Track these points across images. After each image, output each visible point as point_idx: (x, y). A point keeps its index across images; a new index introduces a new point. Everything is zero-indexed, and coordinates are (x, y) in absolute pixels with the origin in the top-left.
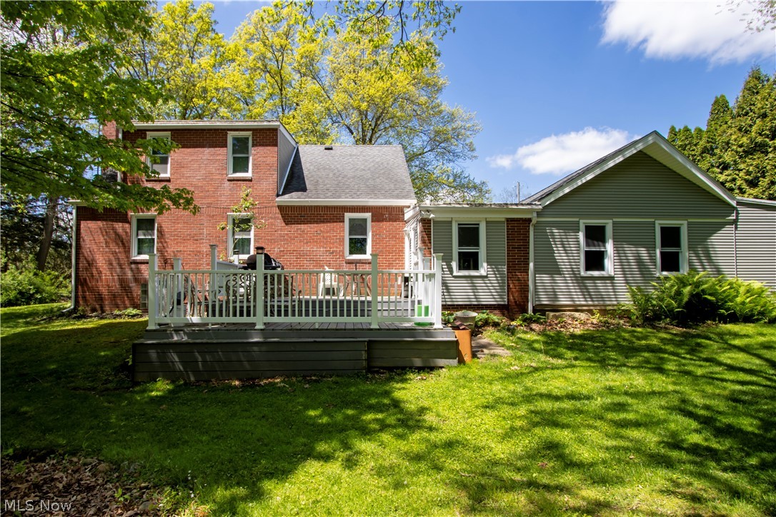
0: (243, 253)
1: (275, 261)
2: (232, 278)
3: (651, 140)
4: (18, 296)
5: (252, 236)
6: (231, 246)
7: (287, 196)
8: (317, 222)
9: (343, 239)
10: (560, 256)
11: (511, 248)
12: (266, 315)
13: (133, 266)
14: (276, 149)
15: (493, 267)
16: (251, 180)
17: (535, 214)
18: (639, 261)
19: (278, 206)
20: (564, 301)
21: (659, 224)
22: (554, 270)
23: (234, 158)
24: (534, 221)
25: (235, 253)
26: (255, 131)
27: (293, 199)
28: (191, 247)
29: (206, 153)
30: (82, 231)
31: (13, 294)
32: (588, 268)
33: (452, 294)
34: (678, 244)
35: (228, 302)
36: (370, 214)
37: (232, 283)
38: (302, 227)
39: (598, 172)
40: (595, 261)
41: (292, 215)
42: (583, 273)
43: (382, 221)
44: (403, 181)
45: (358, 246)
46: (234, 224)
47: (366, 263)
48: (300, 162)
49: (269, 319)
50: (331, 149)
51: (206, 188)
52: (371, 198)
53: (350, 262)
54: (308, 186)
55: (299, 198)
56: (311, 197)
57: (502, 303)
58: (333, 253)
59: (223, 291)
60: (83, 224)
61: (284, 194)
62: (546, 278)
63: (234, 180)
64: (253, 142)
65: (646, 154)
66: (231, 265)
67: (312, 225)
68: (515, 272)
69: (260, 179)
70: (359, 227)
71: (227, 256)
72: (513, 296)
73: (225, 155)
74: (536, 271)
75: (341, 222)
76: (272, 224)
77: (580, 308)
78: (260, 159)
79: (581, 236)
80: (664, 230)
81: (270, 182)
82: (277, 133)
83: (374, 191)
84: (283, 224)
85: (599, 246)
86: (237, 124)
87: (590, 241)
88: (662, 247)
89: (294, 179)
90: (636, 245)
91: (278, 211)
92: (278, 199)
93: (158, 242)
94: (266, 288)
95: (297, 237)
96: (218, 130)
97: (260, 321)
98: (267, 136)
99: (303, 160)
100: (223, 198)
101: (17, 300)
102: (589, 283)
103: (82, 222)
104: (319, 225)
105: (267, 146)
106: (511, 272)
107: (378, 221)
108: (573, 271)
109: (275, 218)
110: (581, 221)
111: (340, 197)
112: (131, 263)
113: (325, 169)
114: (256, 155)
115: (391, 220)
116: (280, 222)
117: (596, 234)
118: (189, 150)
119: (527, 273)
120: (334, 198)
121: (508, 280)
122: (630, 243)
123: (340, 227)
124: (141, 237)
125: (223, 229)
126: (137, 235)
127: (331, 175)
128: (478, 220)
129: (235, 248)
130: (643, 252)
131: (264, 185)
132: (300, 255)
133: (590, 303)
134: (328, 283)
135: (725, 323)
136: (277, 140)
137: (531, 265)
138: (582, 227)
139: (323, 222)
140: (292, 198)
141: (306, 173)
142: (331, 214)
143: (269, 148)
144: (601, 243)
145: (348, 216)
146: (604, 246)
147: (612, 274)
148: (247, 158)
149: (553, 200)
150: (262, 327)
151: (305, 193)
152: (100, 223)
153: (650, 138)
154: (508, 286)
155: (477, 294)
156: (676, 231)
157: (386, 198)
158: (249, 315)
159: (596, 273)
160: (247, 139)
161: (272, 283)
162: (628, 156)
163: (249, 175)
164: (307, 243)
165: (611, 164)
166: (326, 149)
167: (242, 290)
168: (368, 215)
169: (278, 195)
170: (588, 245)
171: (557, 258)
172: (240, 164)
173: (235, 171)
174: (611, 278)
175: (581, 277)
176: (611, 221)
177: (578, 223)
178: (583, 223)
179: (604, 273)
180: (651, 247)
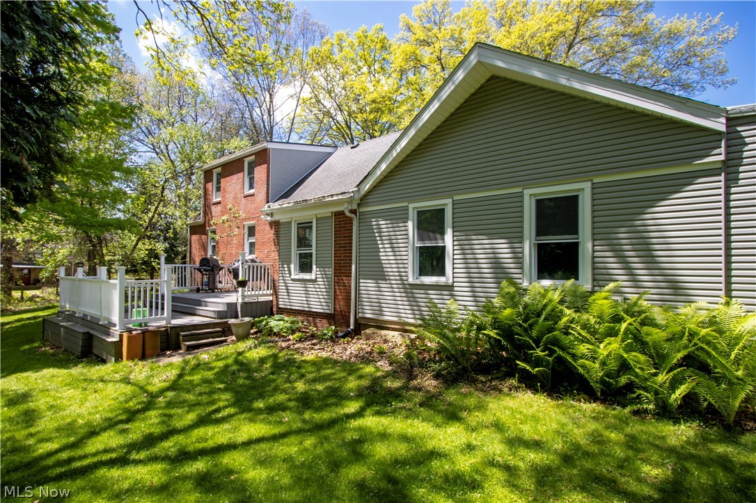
5: (255, 240)
10: (386, 256)
11: (337, 247)
15: (322, 269)
16: (253, 195)
17: (347, 205)
18: (497, 265)
20: (389, 316)
21: (532, 194)
22: (379, 275)
28: (228, 250)
32: (424, 272)
33: (291, 298)
34: (572, 229)
40: (432, 260)
42: (412, 280)
57: (328, 312)
62: (371, 284)
63: (246, 196)
68: (341, 276)
72: (339, 305)
73: (243, 177)
74: (361, 274)
77: (407, 328)
79: (411, 225)
81: (263, 194)
85: (436, 239)
87: (424, 233)
90: (491, 235)
93: (217, 248)
100: (242, 212)
102: (419, 294)
106: (337, 276)
108: (400, 276)
110: (411, 206)
116: (268, 228)
117: (431, 223)
119: (350, 277)
121: (335, 286)
122: (479, 233)
126: (211, 243)
128: (310, 217)
130: (503, 248)
137: (353, 267)
138: (412, 214)
144: (438, 236)
146: (443, 239)
147: (453, 281)
152: (197, 236)
153: (472, 57)
154: (335, 292)
155: (308, 299)
156: (570, 203)
159: (432, 280)
162: (444, 97)
165: (426, 117)
170: (421, 239)
171: (382, 258)
174: (450, 287)
175: (409, 285)
176: (450, 201)
177: (406, 208)
178: (413, 207)
179: (441, 280)
180: (515, 237)
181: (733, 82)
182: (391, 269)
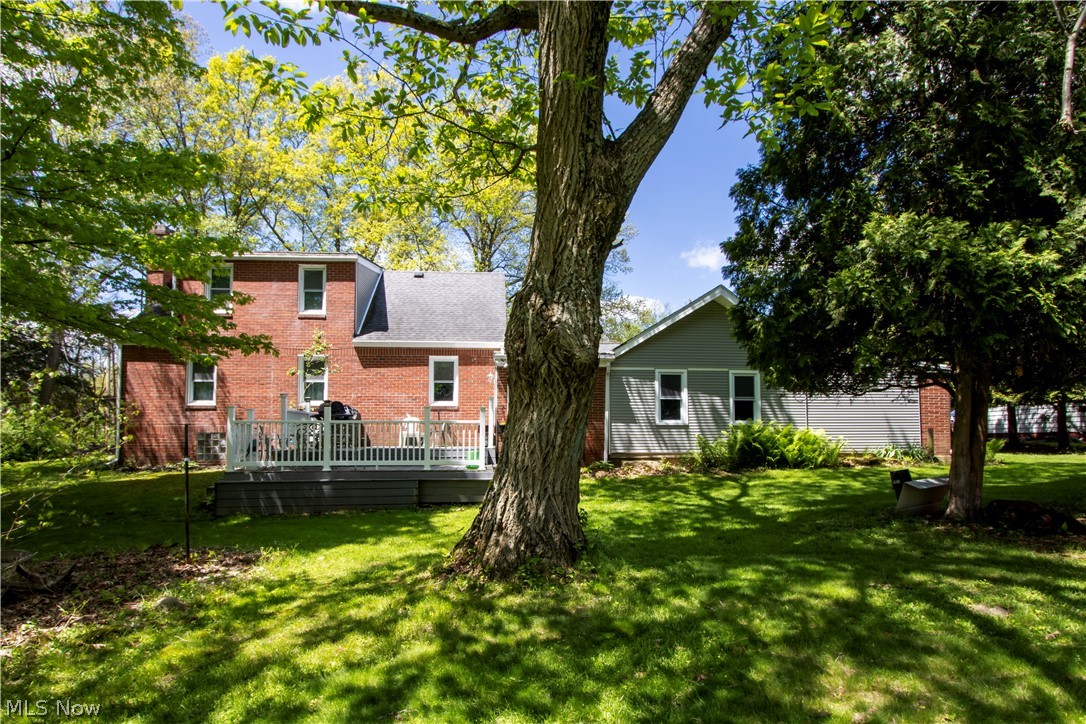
0: (316, 399)
1: (349, 408)
2: (302, 427)
3: (718, 293)
4: (23, 449)
5: (325, 380)
6: (302, 391)
7: (365, 337)
8: (398, 366)
9: (427, 384)
10: (636, 404)
12: (332, 459)
13: (188, 413)
14: (353, 284)
16: (325, 319)
17: (608, 364)
18: (714, 409)
19: (356, 348)
20: (639, 449)
21: (733, 373)
22: (629, 417)
23: (306, 293)
24: (608, 370)
25: (306, 400)
26: (331, 264)
27: (372, 339)
28: (255, 392)
29: (275, 287)
30: (128, 373)
31: (16, 448)
32: (664, 417)
34: (751, 393)
35: (298, 450)
36: (457, 357)
37: (302, 432)
38: (382, 370)
39: (669, 323)
40: (670, 409)
41: (371, 358)
42: (658, 422)
43: (470, 365)
44: (497, 319)
45: (444, 392)
46: (305, 368)
47: (452, 411)
48: (384, 294)
49: (335, 463)
50: (422, 276)
51: (274, 327)
52: (458, 340)
53: (435, 410)
54: (390, 324)
55: (379, 339)
56: (391, 338)
58: (415, 399)
59: (294, 439)
60: (130, 365)
61: (362, 333)
62: (621, 426)
63: (305, 318)
64: (327, 277)
65: (720, 305)
66: (301, 413)
67: (393, 369)
68: (591, 422)
69: (335, 318)
70: (443, 371)
71: (297, 403)
72: (589, 445)
73: (296, 289)
74: (613, 419)
75: (425, 365)
76: (348, 367)
77: (653, 457)
78: (334, 296)
79: (657, 384)
80: (738, 379)
81: (346, 320)
82: (355, 267)
83: (463, 331)
84: (361, 368)
85: (674, 395)
86: (309, 256)
87: (666, 390)
88: (736, 395)
89: (375, 316)
90: (711, 394)
91: (355, 353)
92: (355, 340)
93: (217, 387)
94: (332, 437)
95: (376, 382)
96: (288, 262)
97: (326, 464)
98: (343, 271)
99: (387, 291)
100: (293, 338)
101: (21, 454)
102: (664, 432)
103: (128, 363)
104: (401, 369)
105: (343, 280)
107: (466, 365)
108: (648, 420)
109: (352, 361)
110: (657, 371)
111: (423, 338)
112: (187, 410)
113: (411, 303)
114: (330, 290)
115: (479, 363)
116: (357, 366)
117: (671, 384)
118: (254, 284)
119: (603, 421)
120: (417, 339)
122: (705, 392)
123: (425, 371)
124: (196, 381)
125: (293, 374)
126: (194, 378)
127: (418, 311)
129: (306, 394)
130: (717, 401)
131: (340, 324)
132: (380, 401)
133: (665, 451)
134: (411, 432)
135: (773, 468)
136: (354, 274)
137: (607, 414)
138: (658, 376)
139: (405, 365)
140: (370, 338)
141: (389, 307)
142: (414, 357)
143: (345, 283)
144: (676, 392)
145: (433, 359)
146: (680, 395)
147: (687, 423)
148: (321, 294)
149: (627, 349)
150: (329, 469)
151: (386, 333)
152: (151, 366)
153: (717, 292)
156: (749, 381)
157: (474, 339)
158: (317, 459)
159: (671, 422)
160: (321, 273)
161: (338, 432)
162: (697, 308)
163: (322, 312)
164: (387, 388)
165: (682, 315)
166: (416, 276)
167: (312, 439)
168: (455, 359)
169: (355, 336)
170: (664, 394)
171: (632, 407)
172: (313, 300)
173: (307, 308)
174: (686, 427)
175: (657, 426)
176: (685, 371)
177: (654, 372)
178: (658, 372)
179: (679, 422)
180: (725, 396)
181: (630, 270)
182: (640, 413)
